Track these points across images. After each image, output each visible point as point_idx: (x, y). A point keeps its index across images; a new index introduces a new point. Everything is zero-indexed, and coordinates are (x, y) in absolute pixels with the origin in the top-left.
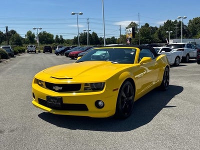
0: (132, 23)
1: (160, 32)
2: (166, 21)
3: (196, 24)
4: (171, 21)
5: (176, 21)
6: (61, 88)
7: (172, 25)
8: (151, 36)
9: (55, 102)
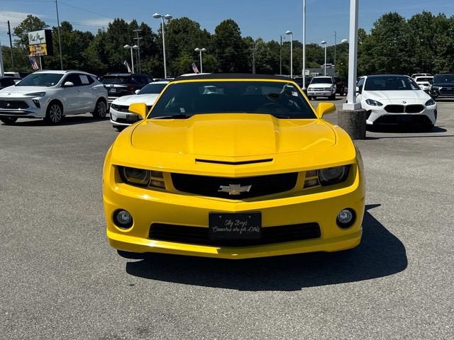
0: (30, 17)
1: (102, 45)
2: (112, 22)
3: (176, 33)
4: (123, 21)
5: (134, 22)
6: (248, 189)
7: (126, 31)
8: (83, 54)
9: (240, 227)
